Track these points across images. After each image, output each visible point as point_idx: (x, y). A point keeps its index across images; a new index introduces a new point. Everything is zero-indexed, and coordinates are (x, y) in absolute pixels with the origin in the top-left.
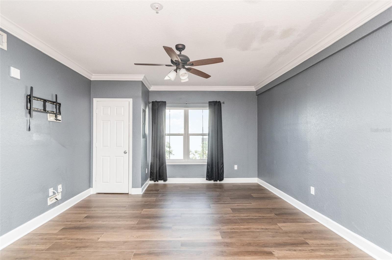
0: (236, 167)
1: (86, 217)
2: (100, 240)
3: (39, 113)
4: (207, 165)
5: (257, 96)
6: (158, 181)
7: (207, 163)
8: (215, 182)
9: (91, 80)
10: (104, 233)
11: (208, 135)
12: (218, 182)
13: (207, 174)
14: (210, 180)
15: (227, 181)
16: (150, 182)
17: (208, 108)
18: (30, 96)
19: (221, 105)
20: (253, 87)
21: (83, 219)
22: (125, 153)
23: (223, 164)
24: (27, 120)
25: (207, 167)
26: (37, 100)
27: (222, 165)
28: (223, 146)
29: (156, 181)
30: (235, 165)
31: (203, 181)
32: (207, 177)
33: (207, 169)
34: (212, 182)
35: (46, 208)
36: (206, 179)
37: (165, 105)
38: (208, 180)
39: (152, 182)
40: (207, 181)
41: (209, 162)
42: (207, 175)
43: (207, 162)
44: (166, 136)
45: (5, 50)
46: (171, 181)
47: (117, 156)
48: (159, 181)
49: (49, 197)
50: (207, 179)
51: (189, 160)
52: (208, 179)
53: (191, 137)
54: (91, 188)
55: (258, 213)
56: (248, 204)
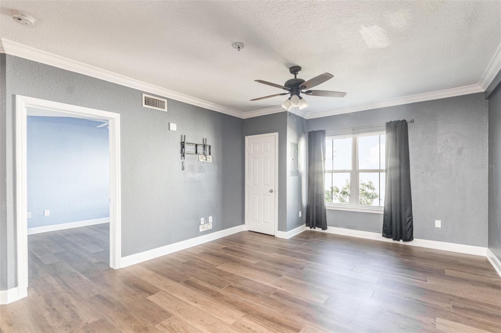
0: (438, 224)
1: (224, 248)
2: (217, 267)
3: (191, 156)
4: (383, 215)
5: (487, 101)
6: (314, 228)
7: (383, 212)
8: (395, 241)
9: (244, 118)
10: (223, 263)
11: (385, 171)
12: (401, 242)
13: (383, 228)
14: (388, 237)
15: (417, 243)
16: (304, 228)
17: (385, 132)
18: (184, 142)
19: (407, 125)
20: (477, 84)
21: (221, 249)
22: (271, 191)
23: (412, 216)
24: (182, 162)
25: (384, 218)
26: (190, 145)
27: (409, 216)
28: (410, 188)
29: (312, 228)
30: (438, 220)
31: (378, 237)
32: (383, 232)
34: (390, 241)
35: (197, 234)
36: (382, 234)
37: (325, 134)
38: (385, 237)
39: (308, 228)
40: (383, 238)
41: (386, 210)
42: (383, 230)
43: (384, 210)
44: (326, 173)
45: (166, 112)
46: (331, 230)
47: (265, 195)
48: (316, 227)
49: (201, 225)
50: (383, 236)
51: (358, 206)
52: (386, 235)
53: (360, 174)
54: (244, 225)
55: (424, 296)
56: (418, 281)
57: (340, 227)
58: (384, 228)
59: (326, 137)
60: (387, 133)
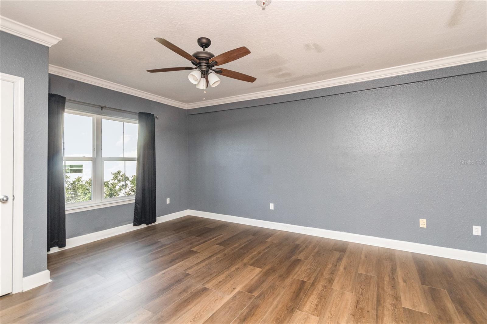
0: (168, 201)
4: (134, 204)
7: (135, 200)
8: (147, 225)
11: (136, 159)
12: (152, 224)
14: (139, 224)
17: (138, 122)
19: (155, 119)
22: (5, 201)
25: (135, 207)
30: (168, 198)
31: (129, 228)
32: (134, 221)
33: (135, 209)
34: (144, 226)
36: (133, 224)
37: (64, 103)
40: (135, 227)
42: (134, 219)
50: (135, 225)
51: (103, 201)
52: (137, 223)
57: (83, 235)
58: (136, 217)
59: (66, 110)
60: (139, 122)
